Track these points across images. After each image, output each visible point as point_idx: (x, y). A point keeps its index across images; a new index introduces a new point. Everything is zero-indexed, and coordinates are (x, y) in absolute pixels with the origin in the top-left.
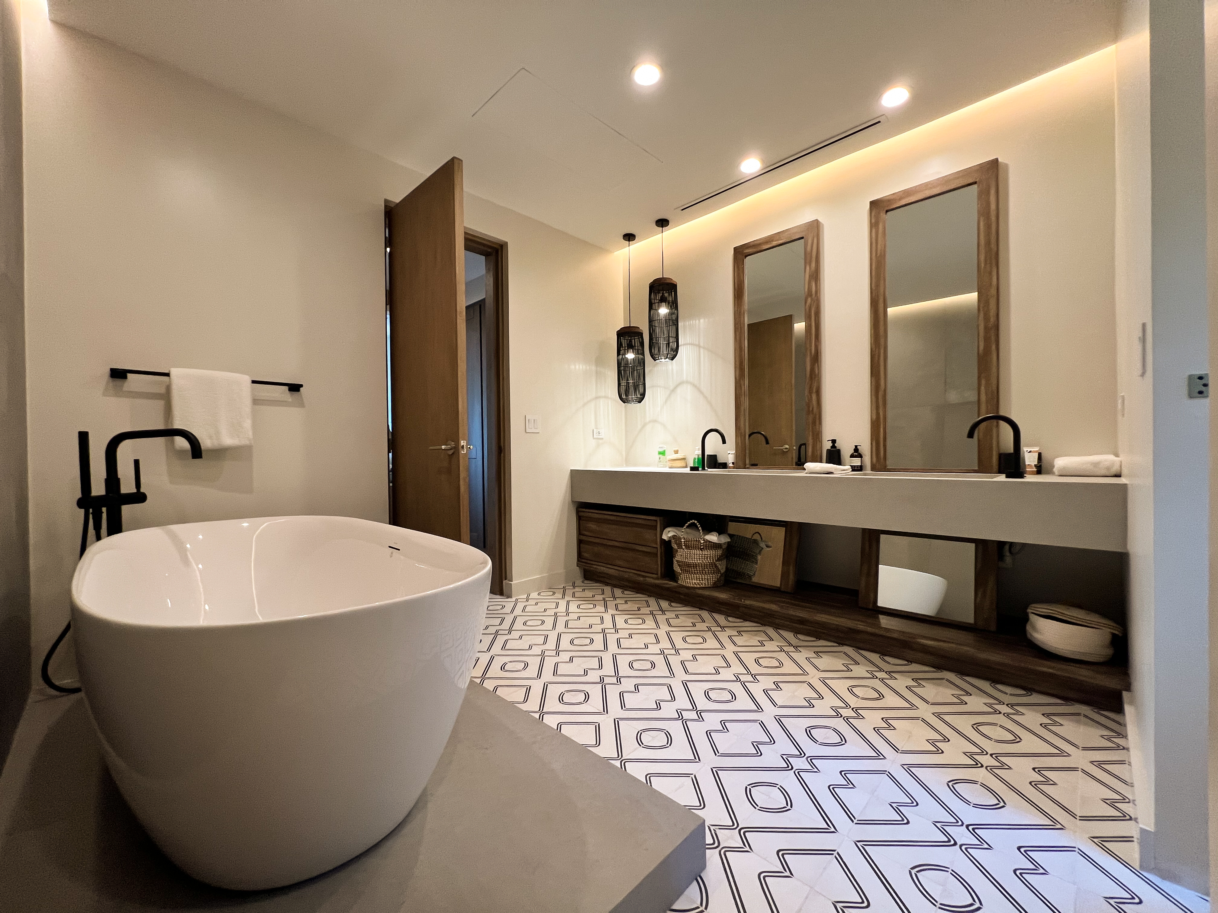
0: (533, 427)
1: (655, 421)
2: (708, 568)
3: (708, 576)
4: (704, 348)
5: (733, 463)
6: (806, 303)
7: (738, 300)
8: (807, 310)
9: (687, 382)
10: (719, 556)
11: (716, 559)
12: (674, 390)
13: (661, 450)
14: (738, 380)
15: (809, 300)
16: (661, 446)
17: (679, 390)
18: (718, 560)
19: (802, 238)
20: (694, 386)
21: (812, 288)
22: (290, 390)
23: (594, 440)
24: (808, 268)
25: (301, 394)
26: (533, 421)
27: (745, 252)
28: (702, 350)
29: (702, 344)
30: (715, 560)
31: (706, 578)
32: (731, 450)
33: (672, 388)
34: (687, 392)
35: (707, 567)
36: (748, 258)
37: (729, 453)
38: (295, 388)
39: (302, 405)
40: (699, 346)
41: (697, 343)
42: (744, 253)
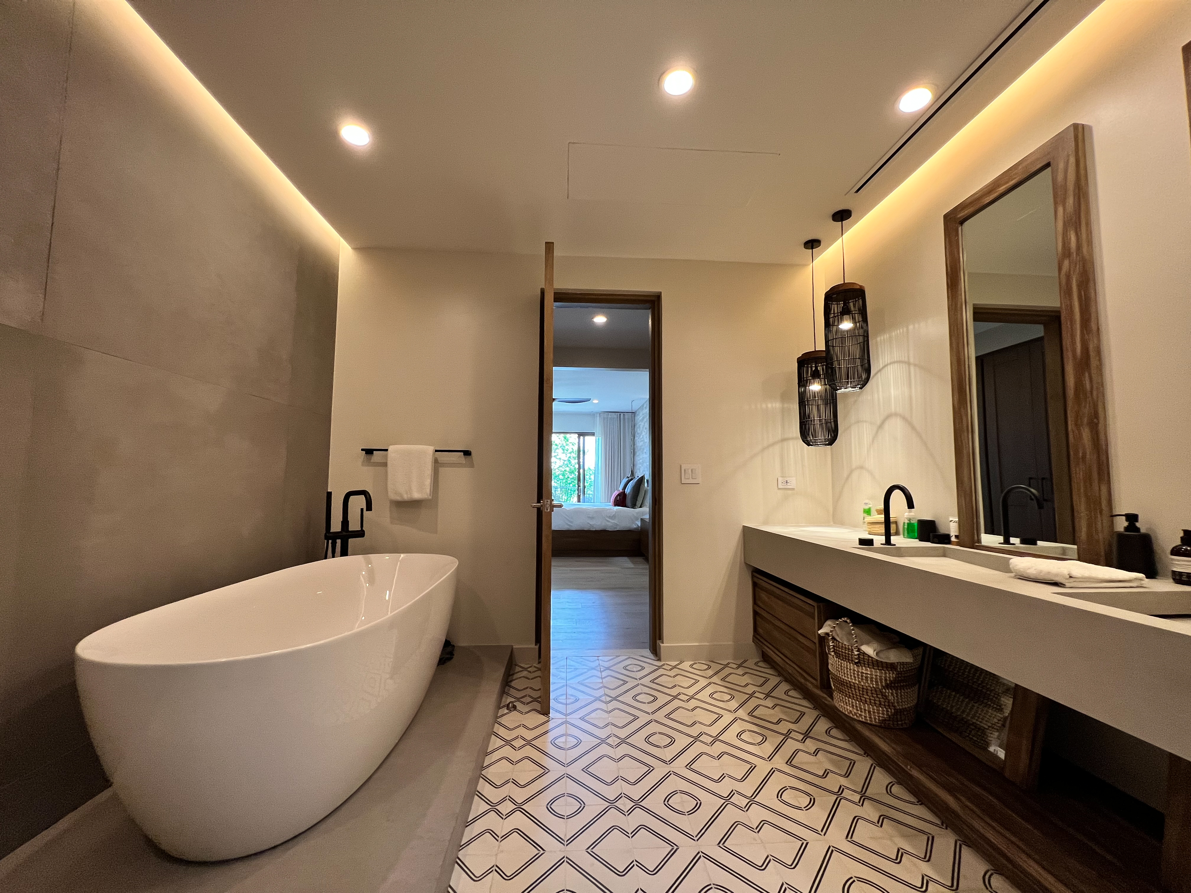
0: (691, 478)
1: (861, 467)
2: (869, 694)
3: (870, 708)
4: (915, 365)
5: (956, 537)
6: (1060, 269)
7: (952, 289)
8: (1064, 281)
9: (896, 414)
10: (890, 680)
11: (884, 684)
12: (881, 426)
13: (867, 507)
14: (957, 410)
15: (1066, 263)
16: (867, 501)
17: (886, 426)
18: (887, 686)
19: (1048, 165)
20: (904, 418)
21: (1070, 243)
22: (464, 455)
23: (780, 491)
24: (1060, 210)
25: (472, 457)
26: (690, 471)
27: (958, 216)
28: (912, 368)
29: (912, 361)
30: (882, 685)
31: (867, 709)
32: (953, 516)
33: (879, 423)
34: (896, 427)
35: (867, 693)
36: (967, 223)
37: (952, 521)
38: (467, 453)
39: (472, 466)
40: (909, 363)
41: (906, 359)
42: (958, 218)
